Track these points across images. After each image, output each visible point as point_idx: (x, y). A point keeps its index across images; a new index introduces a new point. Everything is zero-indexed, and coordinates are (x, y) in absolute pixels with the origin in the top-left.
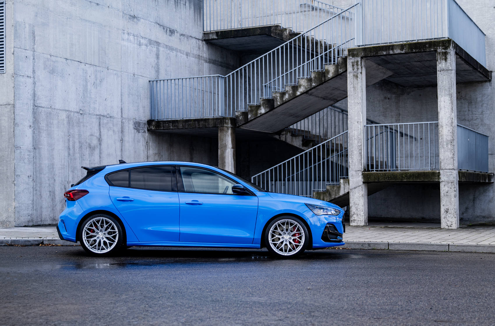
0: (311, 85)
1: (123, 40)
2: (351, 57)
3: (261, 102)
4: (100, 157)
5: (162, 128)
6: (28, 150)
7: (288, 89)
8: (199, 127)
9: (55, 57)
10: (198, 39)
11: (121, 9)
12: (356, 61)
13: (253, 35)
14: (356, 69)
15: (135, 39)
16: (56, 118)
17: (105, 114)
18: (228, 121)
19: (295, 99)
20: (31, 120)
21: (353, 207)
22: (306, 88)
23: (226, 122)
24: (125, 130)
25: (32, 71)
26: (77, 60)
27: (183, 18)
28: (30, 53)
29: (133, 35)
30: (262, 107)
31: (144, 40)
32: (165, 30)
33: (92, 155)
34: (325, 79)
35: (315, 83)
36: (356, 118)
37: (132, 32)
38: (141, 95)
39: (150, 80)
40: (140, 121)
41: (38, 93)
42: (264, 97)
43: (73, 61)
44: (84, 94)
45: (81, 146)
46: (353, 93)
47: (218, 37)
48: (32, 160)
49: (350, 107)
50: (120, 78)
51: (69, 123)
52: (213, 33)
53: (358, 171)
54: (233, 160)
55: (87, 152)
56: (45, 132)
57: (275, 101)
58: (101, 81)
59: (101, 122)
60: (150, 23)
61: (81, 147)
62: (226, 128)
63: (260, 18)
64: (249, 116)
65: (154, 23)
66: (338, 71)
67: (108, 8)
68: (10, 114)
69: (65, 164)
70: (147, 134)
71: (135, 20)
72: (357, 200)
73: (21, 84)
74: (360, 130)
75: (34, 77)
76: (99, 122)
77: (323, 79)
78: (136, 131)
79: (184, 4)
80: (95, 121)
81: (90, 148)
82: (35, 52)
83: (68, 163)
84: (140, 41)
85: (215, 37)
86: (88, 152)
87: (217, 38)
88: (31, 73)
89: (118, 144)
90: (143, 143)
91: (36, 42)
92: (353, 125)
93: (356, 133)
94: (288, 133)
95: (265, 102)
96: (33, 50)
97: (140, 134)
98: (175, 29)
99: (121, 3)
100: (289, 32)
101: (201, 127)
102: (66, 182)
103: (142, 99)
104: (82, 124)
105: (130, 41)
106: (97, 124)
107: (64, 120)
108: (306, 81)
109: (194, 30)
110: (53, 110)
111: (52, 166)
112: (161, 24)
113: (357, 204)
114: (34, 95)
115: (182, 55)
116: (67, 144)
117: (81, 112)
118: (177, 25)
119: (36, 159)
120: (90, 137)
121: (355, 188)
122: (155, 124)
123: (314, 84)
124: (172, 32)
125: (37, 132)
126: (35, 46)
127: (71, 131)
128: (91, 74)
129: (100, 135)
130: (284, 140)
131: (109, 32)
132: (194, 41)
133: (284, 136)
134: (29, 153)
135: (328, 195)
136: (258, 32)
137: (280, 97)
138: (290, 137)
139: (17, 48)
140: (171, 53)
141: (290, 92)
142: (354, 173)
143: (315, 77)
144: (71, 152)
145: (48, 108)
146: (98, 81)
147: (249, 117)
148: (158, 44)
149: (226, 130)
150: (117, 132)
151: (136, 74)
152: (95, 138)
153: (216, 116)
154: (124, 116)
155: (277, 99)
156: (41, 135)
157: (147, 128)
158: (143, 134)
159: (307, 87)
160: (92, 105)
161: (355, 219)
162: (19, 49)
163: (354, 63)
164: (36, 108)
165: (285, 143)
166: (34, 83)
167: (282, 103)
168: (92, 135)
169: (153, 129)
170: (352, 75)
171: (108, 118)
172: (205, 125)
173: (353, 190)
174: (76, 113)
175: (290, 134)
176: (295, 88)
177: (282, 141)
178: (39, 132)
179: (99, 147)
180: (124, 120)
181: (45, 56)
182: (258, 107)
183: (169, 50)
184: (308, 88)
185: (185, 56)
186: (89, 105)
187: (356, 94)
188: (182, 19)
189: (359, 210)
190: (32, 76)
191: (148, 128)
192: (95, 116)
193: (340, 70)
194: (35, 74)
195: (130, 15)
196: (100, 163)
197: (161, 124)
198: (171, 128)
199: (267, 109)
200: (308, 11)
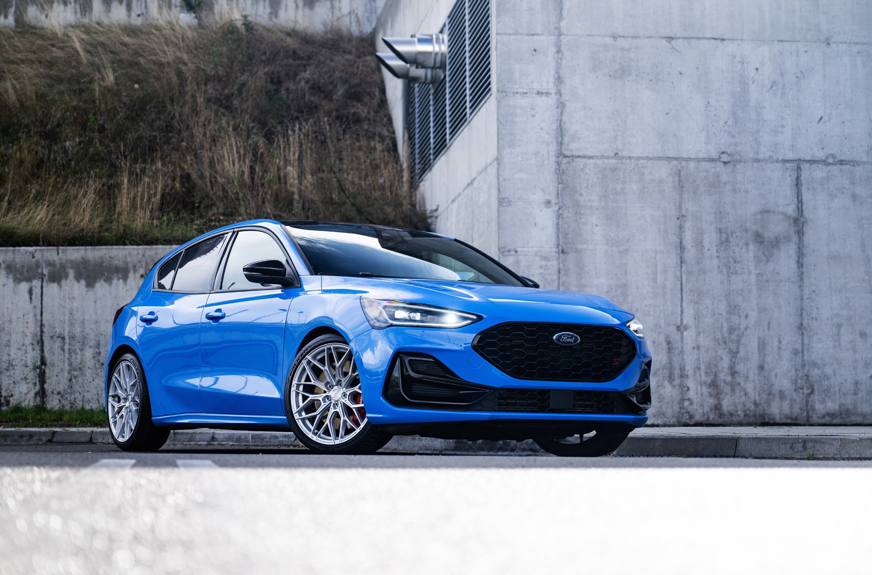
4: (800, 264)
6: (541, 256)
9: (629, 39)
16: (636, 177)
17: (820, 155)
20: (552, 189)
25: (552, 80)
26: (708, 35)
28: (546, 42)
33: (768, 261)
41: (573, 125)
43: (693, 41)
45: (727, 240)
48: (555, 277)
51: (681, 187)
55: (749, 254)
56: (596, 212)
58: (799, 75)
59: (805, 176)
61: (724, 243)
69: (668, 283)
73: (519, 112)
75: (559, 93)
76: (794, 177)
80: (778, 175)
81: (761, 243)
82: (562, 37)
83: (679, 283)
86: (751, 254)
88: (551, 86)
91: (564, 13)
96: (556, 32)
102: (673, 329)
104: (729, 187)
106: (789, 180)
107: (661, 181)
110: (624, 161)
114: (561, 131)
116: (673, 239)
117: (725, 158)
119: (566, 274)
120: (759, 216)
125: (571, 215)
126: (563, 24)
127: (690, 206)
128: (762, 64)
129: (800, 209)
134: (544, 263)
139: (505, 34)
144: (690, 255)
145: (608, 157)
146: (789, 77)
152: (780, 217)
156: (583, 220)
160: (766, 138)
162: (513, 37)
164: (565, 160)
166: (561, 106)
168: (768, 212)
171: (829, 164)
174: (705, 163)
178: (578, 214)
179: (795, 238)
181: (597, 40)
186: (756, 140)
190: (553, 90)
192: (778, 165)
194: (562, 85)
196: (801, 279)
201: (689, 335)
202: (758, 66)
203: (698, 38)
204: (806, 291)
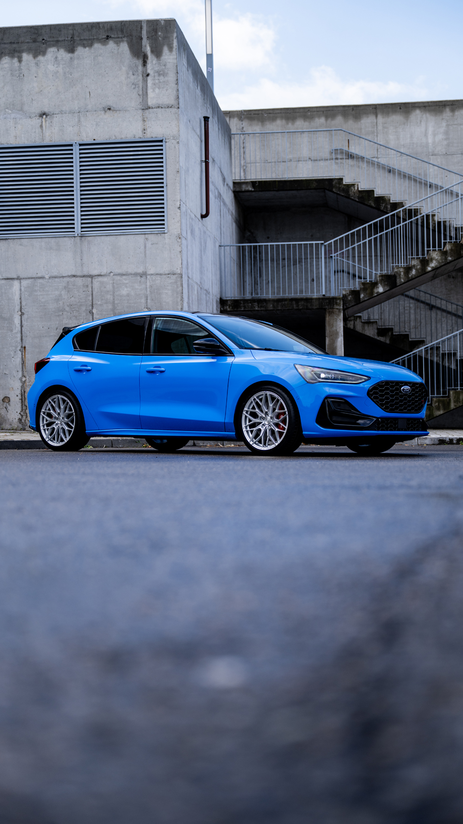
0: (446, 259)
3: (378, 279)
5: (242, 309)
7: (415, 263)
8: (298, 309)
10: (230, 189)
13: (306, 189)
15: (214, 189)
16: (194, 292)
18: (340, 301)
19: (425, 275)
20: (187, 295)
22: (439, 263)
23: (336, 303)
29: (213, 185)
30: (379, 284)
32: (222, 177)
35: (451, 257)
37: (213, 181)
38: (217, 264)
39: (219, 244)
40: (217, 299)
41: (188, 260)
42: (385, 272)
44: (201, 261)
47: (254, 188)
50: (211, 242)
51: (198, 299)
52: (246, 183)
57: (398, 277)
58: (205, 245)
62: (337, 310)
64: (362, 296)
65: (219, 169)
68: (176, 286)
73: (184, 248)
76: (206, 299)
85: (250, 188)
87: (253, 190)
88: (186, 234)
95: (383, 278)
98: (225, 177)
101: (300, 308)
104: (201, 302)
106: (206, 302)
107: (196, 295)
108: (439, 254)
109: (230, 178)
110: (193, 282)
114: (187, 262)
115: (227, 211)
118: (225, 171)
122: (232, 304)
123: (450, 258)
128: (203, 236)
130: (352, 328)
132: (230, 192)
133: (352, 323)
136: (314, 185)
137: (404, 273)
140: (224, 208)
141: (418, 267)
143: (451, 250)
145: (191, 280)
147: (361, 297)
148: (220, 196)
149: (338, 313)
151: (215, 236)
154: (213, 292)
155: (400, 275)
159: (441, 261)
160: (204, 277)
164: (188, 279)
166: (187, 247)
167: (407, 280)
169: (228, 310)
171: (208, 293)
172: (307, 306)
174: (199, 287)
176: (425, 262)
180: (213, 298)
182: (374, 285)
183: (223, 204)
184: (442, 262)
188: (226, 163)
190: (186, 238)
191: (221, 309)
192: (205, 292)
197: (241, 303)
198: (256, 309)
199: (386, 287)
200: (341, 159)
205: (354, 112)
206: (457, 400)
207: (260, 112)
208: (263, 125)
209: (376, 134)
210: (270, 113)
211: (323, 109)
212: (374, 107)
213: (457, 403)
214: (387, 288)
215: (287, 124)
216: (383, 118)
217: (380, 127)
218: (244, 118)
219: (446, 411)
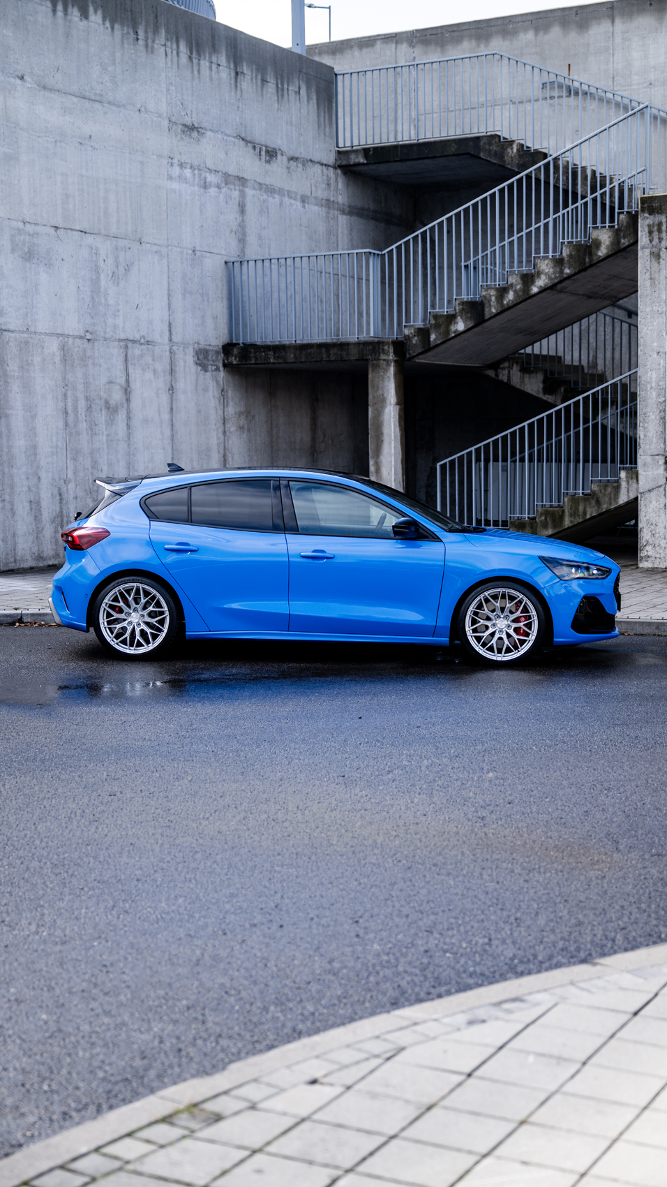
0: (562, 272)
1: (170, 178)
2: (646, 215)
3: (457, 308)
4: (128, 427)
5: (253, 362)
7: (514, 281)
8: (330, 361)
9: (33, 226)
10: (326, 165)
11: (165, 114)
12: (657, 222)
13: (441, 156)
14: (656, 241)
15: (194, 175)
16: (39, 351)
17: (137, 337)
18: (389, 347)
19: (529, 301)
21: (645, 530)
22: (550, 279)
23: (383, 350)
24: (177, 369)
26: (78, 228)
27: (294, 123)
29: (191, 167)
30: (459, 318)
31: (213, 176)
32: (258, 150)
33: (112, 424)
34: (591, 260)
35: (569, 269)
36: (655, 344)
37: (189, 161)
38: (210, 292)
39: (227, 259)
40: (207, 347)
42: (464, 297)
43: (69, 231)
44: (93, 298)
45: (91, 407)
46: (649, 292)
47: (367, 160)
49: (643, 321)
50: (165, 261)
51: (64, 360)
52: (356, 151)
53: (658, 455)
54: (398, 429)
55: (102, 418)
56: (17, 381)
57: (487, 305)
58: (126, 268)
59: (130, 353)
60: (225, 138)
61: (89, 408)
62: (384, 363)
63: (457, 112)
64: (433, 337)
65: (234, 137)
66: (619, 242)
67: (137, 113)
69: (59, 444)
70: (222, 374)
71: (195, 134)
72: (654, 515)
74: (662, 370)
76: (125, 354)
77: (587, 260)
78: (199, 368)
79: (296, 92)
80: (116, 352)
81: (108, 408)
83: (65, 443)
84: (205, 178)
86: (103, 418)
87: (366, 162)
89: (165, 398)
90: (215, 392)
92: (649, 359)
93: (654, 376)
94: (515, 365)
95: (465, 307)
97: (208, 374)
98: (277, 148)
99: (164, 100)
100: (518, 150)
101: (332, 359)
102: (62, 481)
103: (211, 300)
104: (91, 361)
105: (186, 180)
106: (122, 358)
107: (54, 354)
108: (551, 264)
109: (317, 146)
110: (32, 336)
111: (33, 450)
112: (248, 139)
113: (654, 523)
115: (292, 201)
116: (61, 405)
117: (89, 336)
118: (282, 138)
120: (107, 387)
121: (650, 491)
122: (239, 353)
123: (567, 271)
124: (271, 154)
127: (69, 376)
128: (107, 256)
129: (128, 381)
130: (506, 381)
131: (142, 163)
132: (317, 169)
133: (506, 372)
135: (593, 502)
136: (453, 149)
137: (496, 298)
138: (519, 373)
140: (270, 199)
141: (518, 287)
142: (649, 459)
143: (570, 256)
144: (71, 419)
145: (22, 332)
146: (121, 269)
147: (432, 339)
148: (242, 181)
149: (384, 366)
150: (162, 374)
151: (198, 248)
152: (118, 387)
153: (364, 337)
154: (175, 339)
155: (490, 301)
157: (221, 362)
158: (214, 373)
159: (553, 276)
160: (110, 321)
161: (649, 554)
163: (653, 227)
165: (508, 386)
167: (500, 309)
168: (112, 382)
169: (235, 362)
170: (647, 252)
171: (142, 344)
172: (341, 356)
173: (647, 495)
174: (78, 340)
175: (519, 368)
176: (528, 279)
177: (502, 382)
179: (125, 405)
180: (175, 348)
181: (14, 224)
182: (451, 318)
183: (265, 192)
184: (556, 277)
185: (299, 204)
186: (104, 321)
187: (656, 294)
188: (291, 123)
189: (657, 535)
191: (224, 361)
192: (116, 343)
193: (622, 241)
195: (185, 125)
196: (129, 439)
197: (251, 352)
198: (272, 361)
199: (468, 323)
200: (559, 97)
201: (71, 486)
202: (105, 258)
203: (72, 230)
204: (132, 448)
205: (577, 18)
206: (574, 514)
207: (439, 31)
208: (443, 52)
209: (611, 51)
210: (453, 31)
211: (531, 18)
212: (610, 6)
213: (575, 518)
214: (471, 324)
215: (478, 46)
216: (623, 23)
217: (618, 40)
218: (417, 43)
219: (556, 531)
